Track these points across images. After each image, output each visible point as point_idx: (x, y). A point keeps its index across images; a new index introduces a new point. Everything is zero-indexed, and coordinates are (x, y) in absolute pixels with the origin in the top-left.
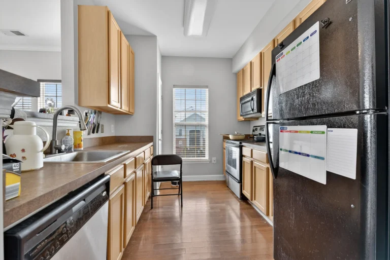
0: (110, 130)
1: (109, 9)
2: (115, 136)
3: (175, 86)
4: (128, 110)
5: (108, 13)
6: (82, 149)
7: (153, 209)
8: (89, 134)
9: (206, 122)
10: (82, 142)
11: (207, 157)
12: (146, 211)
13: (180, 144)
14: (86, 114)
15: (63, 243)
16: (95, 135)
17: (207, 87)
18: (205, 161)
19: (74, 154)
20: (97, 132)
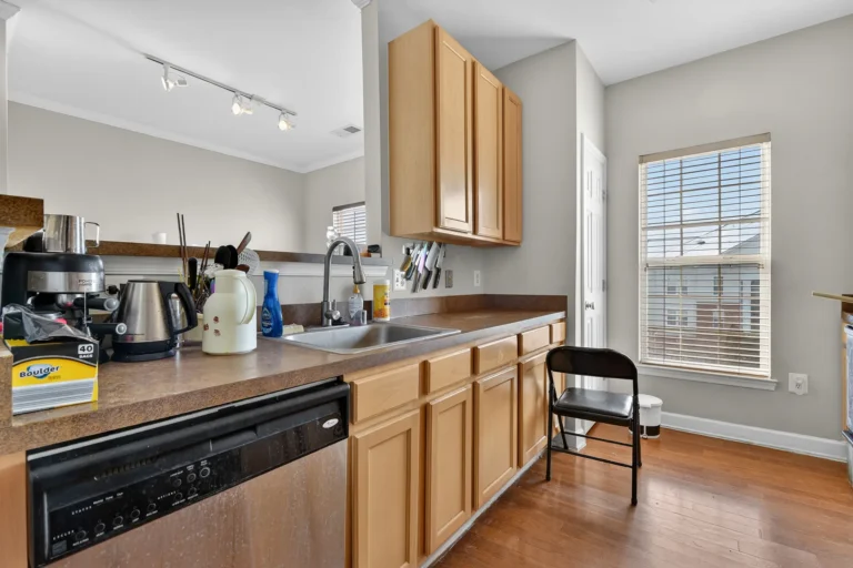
0: (470, 281)
1: (436, 23)
2: (485, 295)
3: (643, 159)
4: (500, 235)
5: (435, 31)
6: (388, 319)
7: (550, 483)
8: (414, 290)
9: (765, 254)
10: (388, 307)
11: (764, 369)
12: (529, 481)
13: (716, 315)
14: (408, 250)
15: (166, 508)
16: (430, 292)
17: (765, 137)
18: (760, 380)
19: (364, 328)
20: (435, 286)
